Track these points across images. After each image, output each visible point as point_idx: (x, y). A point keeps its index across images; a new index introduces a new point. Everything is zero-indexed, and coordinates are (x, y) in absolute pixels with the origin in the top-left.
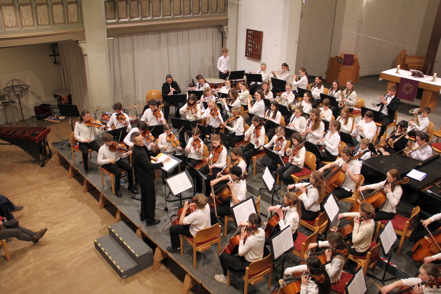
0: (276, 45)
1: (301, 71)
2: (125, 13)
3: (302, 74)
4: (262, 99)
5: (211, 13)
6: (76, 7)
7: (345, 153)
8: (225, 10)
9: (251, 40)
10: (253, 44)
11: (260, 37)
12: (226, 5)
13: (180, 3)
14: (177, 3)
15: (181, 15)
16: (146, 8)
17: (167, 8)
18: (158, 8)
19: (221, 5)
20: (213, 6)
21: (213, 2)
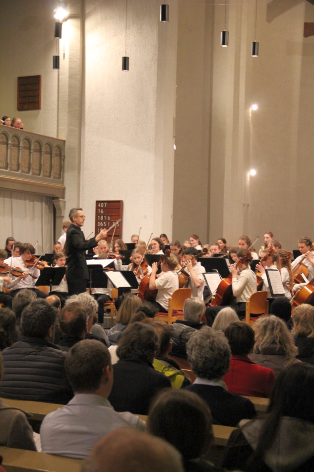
0: (145, 217)
1: (193, 239)
3: (194, 243)
4: (161, 250)
5: (44, 176)
7: (304, 242)
8: (60, 175)
9: (104, 216)
10: (107, 221)
11: (119, 209)
12: (61, 168)
13: (6, 152)
14: (2, 150)
15: (8, 169)
19: (56, 167)
20: (46, 167)
21: (46, 160)
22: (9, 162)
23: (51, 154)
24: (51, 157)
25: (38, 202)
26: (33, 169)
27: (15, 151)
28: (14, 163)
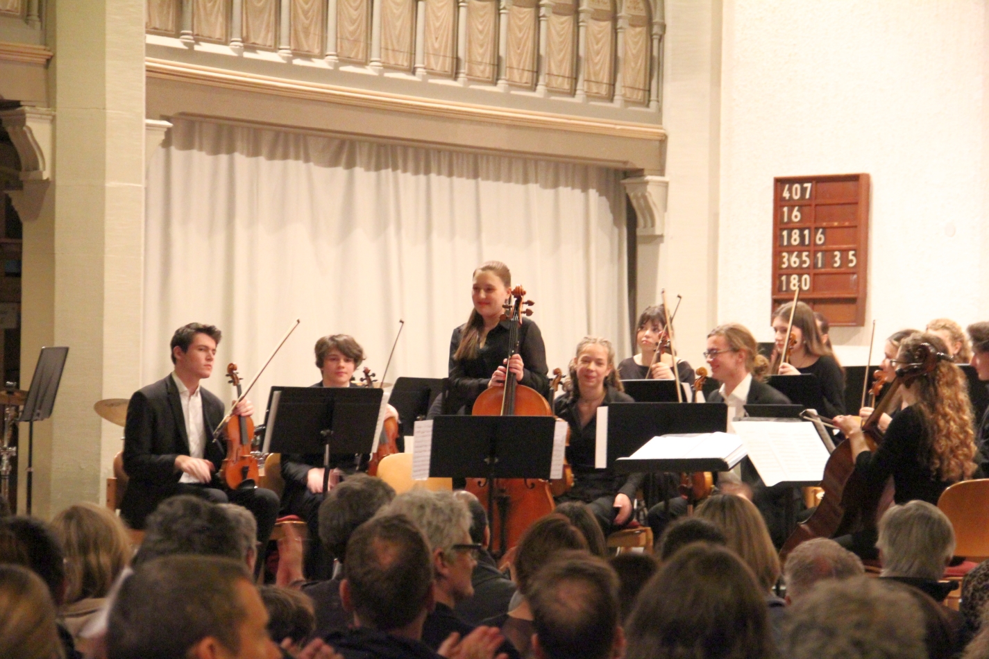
5: (589, 96)
8: (649, 91)
9: (802, 230)
10: (813, 249)
11: (856, 203)
12: (653, 66)
13: (451, 19)
14: (439, 14)
15: (459, 79)
16: (310, 14)
17: (397, 32)
18: (358, 26)
19: (633, 64)
20: (597, 64)
21: (597, 43)
22: (461, 54)
23: (614, 19)
24: (615, 31)
25: (573, 188)
26: (549, 74)
27: (485, 14)
28: (483, 55)
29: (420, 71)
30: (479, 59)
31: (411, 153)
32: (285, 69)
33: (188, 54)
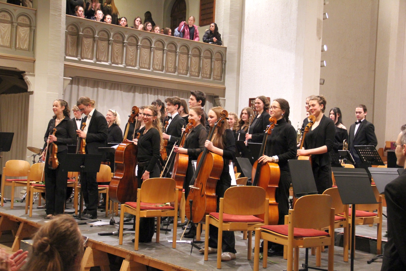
2: (90, 53)
5: (203, 77)
6: (28, 32)
8: (222, 77)
12: (223, 71)
13: (162, 57)
14: (158, 55)
15: (164, 71)
16: (119, 53)
17: (145, 59)
18: (133, 57)
19: (217, 70)
20: (206, 70)
21: (206, 64)
22: (164, 65)
23: (211, 59)
24: (211, 61)
26: (192, 71)
27: (172, 56)
28: (171, 66)
29: (151, 69)
30: (170, 67)
31: (153, 90)
32: (109, 67)
33: (79, 62)
